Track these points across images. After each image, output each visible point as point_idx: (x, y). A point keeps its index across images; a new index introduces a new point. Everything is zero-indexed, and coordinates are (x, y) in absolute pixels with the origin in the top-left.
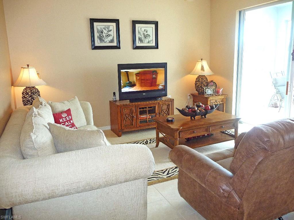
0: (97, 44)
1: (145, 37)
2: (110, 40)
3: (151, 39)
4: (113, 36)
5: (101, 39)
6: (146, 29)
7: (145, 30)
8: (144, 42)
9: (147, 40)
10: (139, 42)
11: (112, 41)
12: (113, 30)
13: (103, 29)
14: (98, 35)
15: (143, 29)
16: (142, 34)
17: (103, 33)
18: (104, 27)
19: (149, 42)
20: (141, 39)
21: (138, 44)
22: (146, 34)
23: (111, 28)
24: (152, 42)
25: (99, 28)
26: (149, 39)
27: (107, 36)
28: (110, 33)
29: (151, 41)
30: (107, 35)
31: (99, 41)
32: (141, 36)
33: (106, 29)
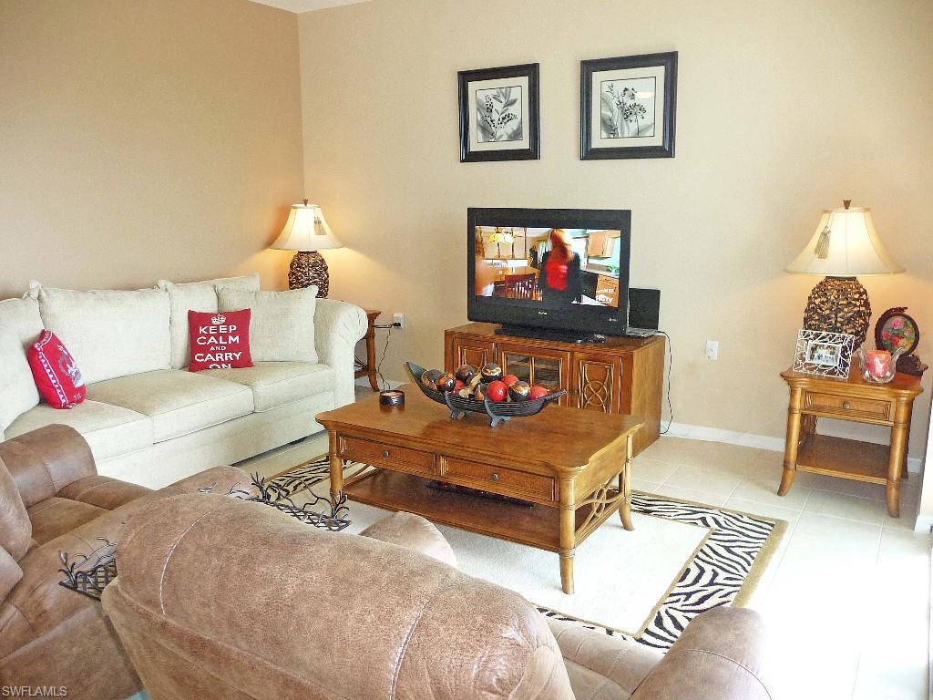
0: (475, 146)
1: (627, 113)
2: (510, 132)
3: (648, 119)
4: (519, 118)
5: (486, 130)
6: (629, 85)
7: (626, 89)
8: (623, 133)
9: (633, 127)
10: (604, 135)
11: (516, 135)
12: (519, 101)
13: (493, 100)
14: (479, 118)
15: (619, 87)
16: (615, 106)
17: (491, 111)
18: (494, 92)
19: (638, 134)
20: (609, 123)
21: (599, 140)
22: (629, 102)
23: (515, 94)
24: (650, 132)
25: (481, 96)
26: (642, 123)
27: (504, 119)
28: (511, 110)
29: (647, 128)
30: (504, 115)
31: (480, 135)
32: (612, 112)
33: (502, 99)
